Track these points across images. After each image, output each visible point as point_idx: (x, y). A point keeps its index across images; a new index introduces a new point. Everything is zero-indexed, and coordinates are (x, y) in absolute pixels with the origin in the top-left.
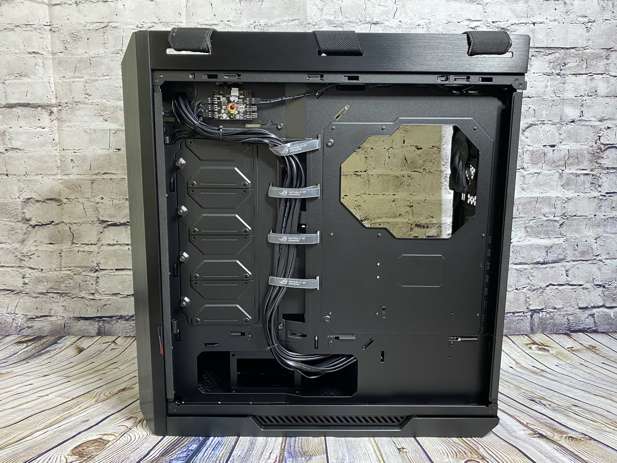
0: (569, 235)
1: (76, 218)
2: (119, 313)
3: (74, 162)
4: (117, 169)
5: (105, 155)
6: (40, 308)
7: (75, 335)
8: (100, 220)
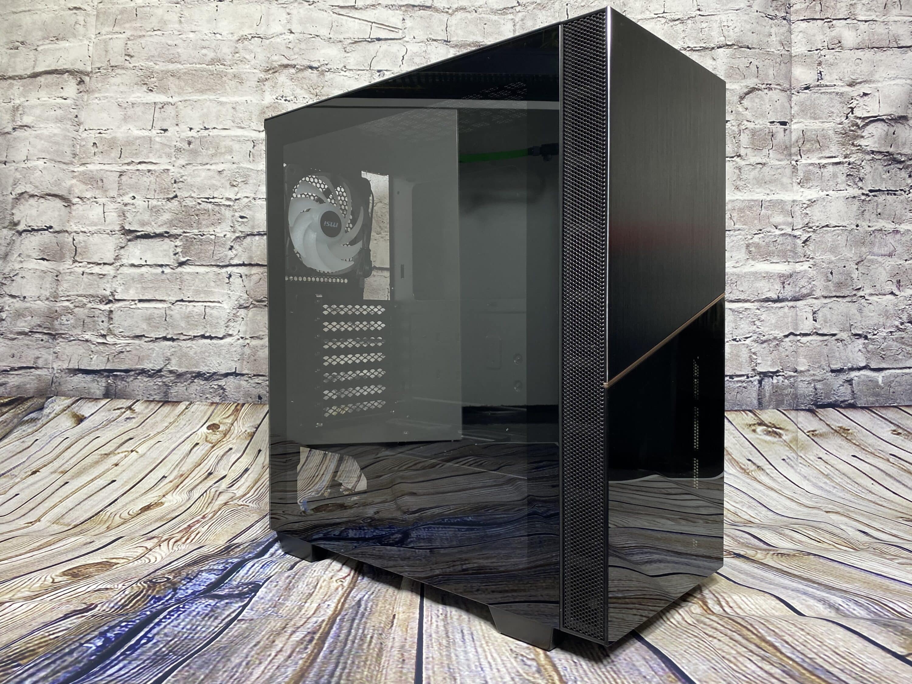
0: (818, 257)
1: (89, 225)
2: (140, 365)
3: (97, 147)
4: (161, 157)
5: (144, 137)
6: (18, 355)
7: (69, 396)
8: (124, 229)
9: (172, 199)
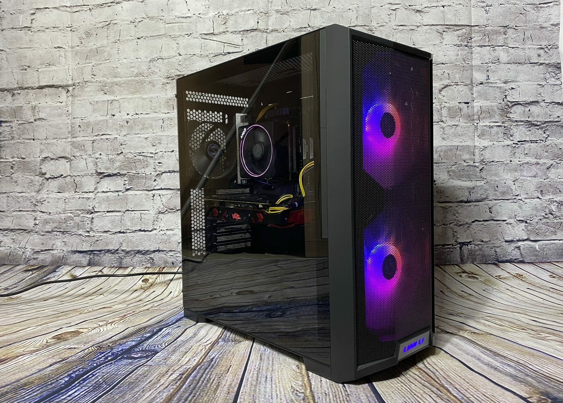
0: (489, 178)
1: (80, 171)
2: (107, 247)
3: (81, 127)
4: (112, 131)
5: (103, 120)
6: (45, 243)
7: (70, 265)
8: (97, 172)
9: (120, 154)
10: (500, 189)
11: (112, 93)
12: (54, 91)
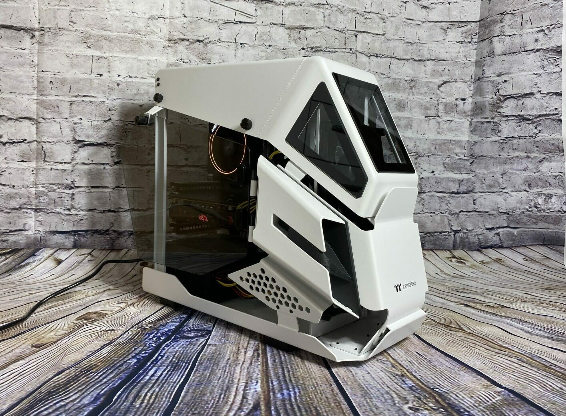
0: (478, 171)
1: (51, 137)
2: (94, 227)
3: (53, 84)
4: (98, 93)
5: (86, 79)
6: (13, 222)
7: (52, 248)
8: (75, 139)
9: (108, 121)
10: (488, 182)
11: (100, 48)
12: (14, 34)
